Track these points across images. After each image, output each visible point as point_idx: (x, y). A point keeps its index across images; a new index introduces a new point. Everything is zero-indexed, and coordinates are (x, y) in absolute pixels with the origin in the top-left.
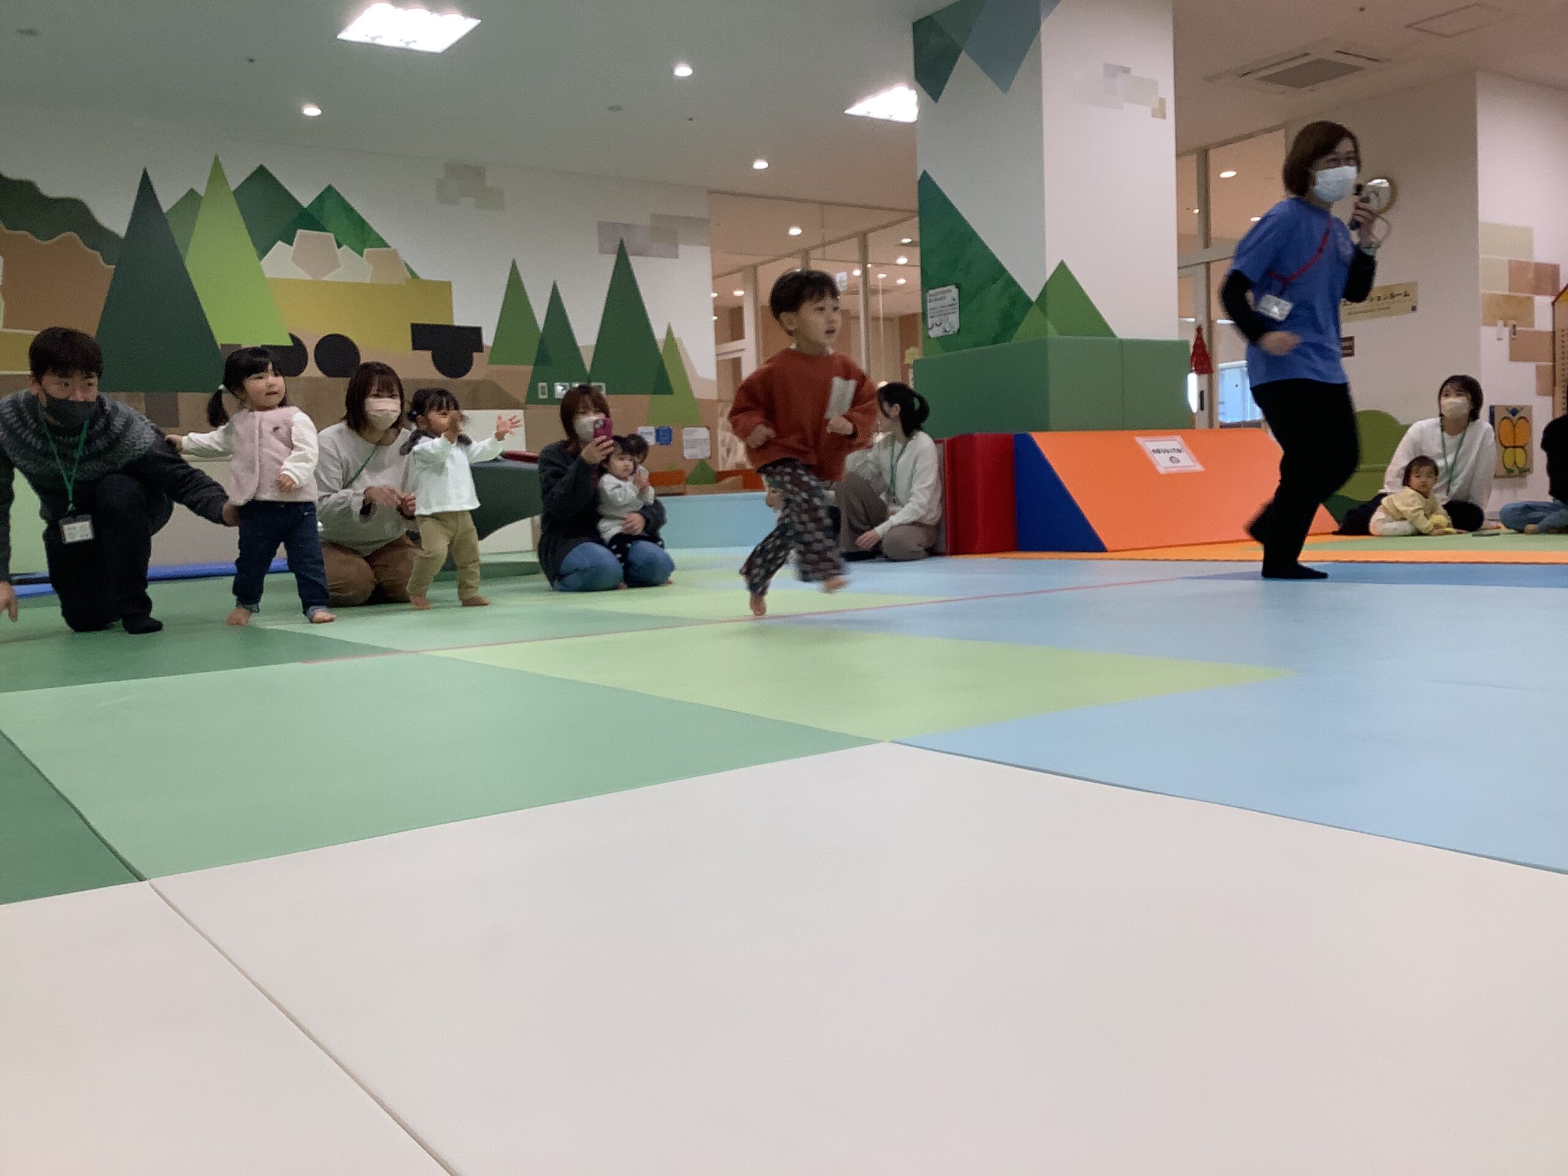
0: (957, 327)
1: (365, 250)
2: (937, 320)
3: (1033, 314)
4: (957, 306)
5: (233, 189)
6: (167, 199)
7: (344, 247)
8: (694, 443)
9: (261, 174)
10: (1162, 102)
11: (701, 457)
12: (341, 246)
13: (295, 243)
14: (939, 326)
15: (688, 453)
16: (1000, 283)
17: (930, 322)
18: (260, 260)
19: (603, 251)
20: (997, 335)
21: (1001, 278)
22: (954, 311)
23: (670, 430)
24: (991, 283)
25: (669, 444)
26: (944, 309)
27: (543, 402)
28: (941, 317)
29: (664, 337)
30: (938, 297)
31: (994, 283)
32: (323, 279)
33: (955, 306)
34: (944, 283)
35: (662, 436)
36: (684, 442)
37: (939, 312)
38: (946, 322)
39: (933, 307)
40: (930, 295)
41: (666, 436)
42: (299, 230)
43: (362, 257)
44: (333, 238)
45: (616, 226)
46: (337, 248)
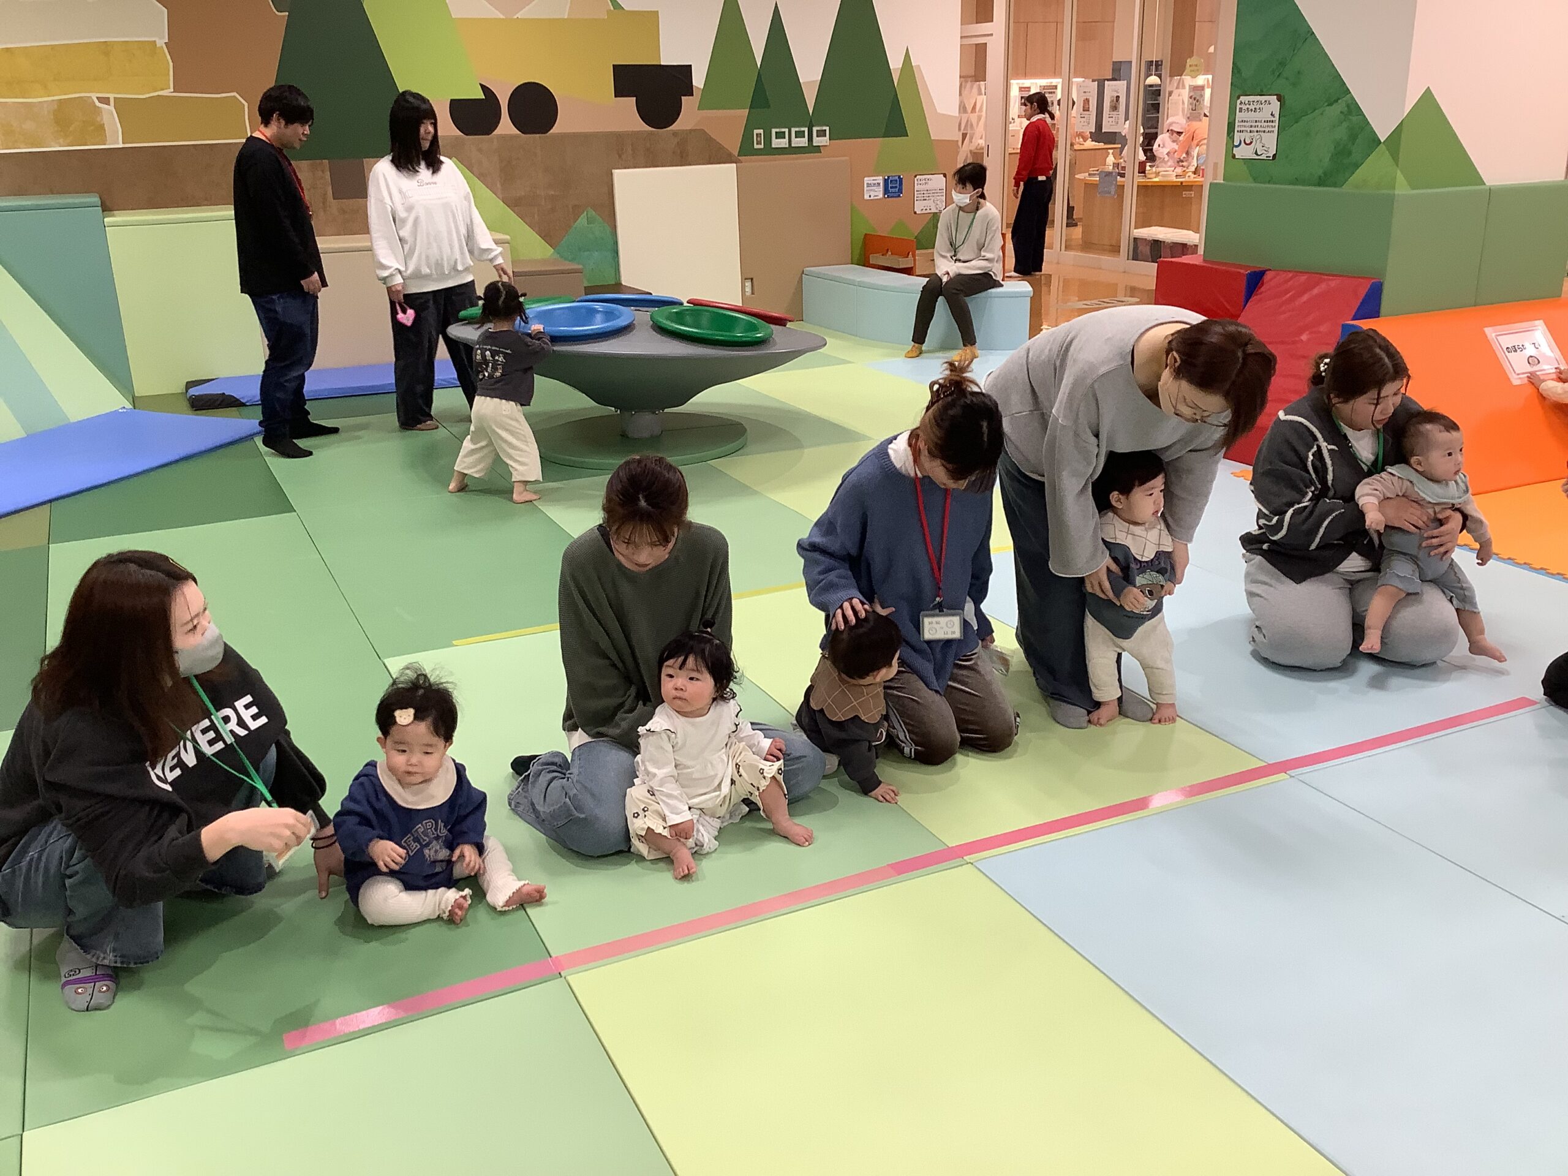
0: (1272, 151)
2: (1247, 136)
3: (1378, 159)
4: (1276, 125)
8: (925, 196)
14: (1249, 145)
15: (919, 207)
16: (1340, 108)
17: (1237, 137)
20: (1325, 174)
21: (1339, 101)
22: (1273, 129)
23: (901, 180)
24: (1326, 104)
25: (899, 196)
26: (1259, 124)
27: (759, 152)
28: (1252, 134)
29: (901, 66)
30: (1252, 107)
31: (1330, 105)
32: (516, 17)
33: (1273, 124)
34: (1262, 91)
35: (891, 188)
36: (916, 193)
37: (1251, 126)
38: (1258, 141)
39: (1244, 119)
40: (1241, 103)
41: (896, 187)
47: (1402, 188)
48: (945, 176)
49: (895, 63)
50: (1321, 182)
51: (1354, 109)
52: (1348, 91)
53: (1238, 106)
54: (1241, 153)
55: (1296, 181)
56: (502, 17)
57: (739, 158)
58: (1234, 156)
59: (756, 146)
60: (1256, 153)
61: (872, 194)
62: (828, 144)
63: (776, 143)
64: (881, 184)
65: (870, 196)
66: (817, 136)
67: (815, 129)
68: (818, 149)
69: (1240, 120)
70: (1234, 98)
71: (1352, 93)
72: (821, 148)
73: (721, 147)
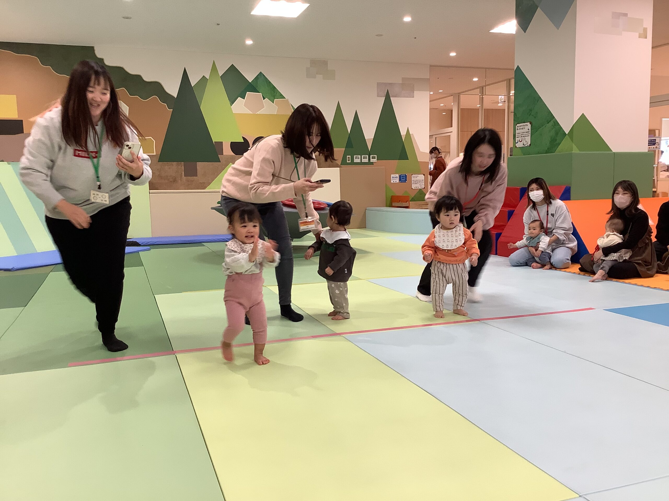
0: (529, 143)
1: (275, 100)
2: (520, 139)
3: (566, 141)
4: (530, 133)
5: (220, 76)
6: (193, 81)
7: (266, 98)
8: (416, 182)
9: (233, 69)
10: (645, 30)
11: (420, 188)
12: (265, 99)
13: (245, 99)
14: (521, 142)
15: (414, 186)
16: (551, 123)
17: (517, 139)
18: (231, 106)
19: (378, 96)
20: (548, 148)
21: (551, 121)
22: (528, 135)
23: (406, 176)
24: (547, 123)
25: (405, 182)
26: (524, 134)
27: (349, 164)
28: (522, 138)
29: (405, 134)
30: (521, 128)
31: (548, 123)
32: (257, 113)
33: (529, 133)
34: (524, 121)
35: (402, 179)
36: (412, 181)
37: (521, 135)
38: (524, 140)
39: (519, 133)
40: (517, 127)
41: (404, 178)
42: (247, 92)
43: (273, 103)
44: (261, 95)
45: (385, 84)
46: (263, 99)
47: (575, 150)
48: (424, 175)
49: (403, 133)
50: (546, 153)
51: (556, 123)
52: (554, 117)
53: (517, 128)
54: (519, 145)
55: (539, 153)
56: (252, 113)
57: (341, 166)
58: (516, 147)
59: (348, 162)
60: (524, 145)
61: (394, 181)
62: (376, 162)
63: (356, 161)
64: (398, 177)
65: (394, 182)
66: (372, 159)
67: (371, 156)
68: (372, 163)
69: (517, 133)
70: (515, 125)
71: (556, 118)
72: (374, 163)
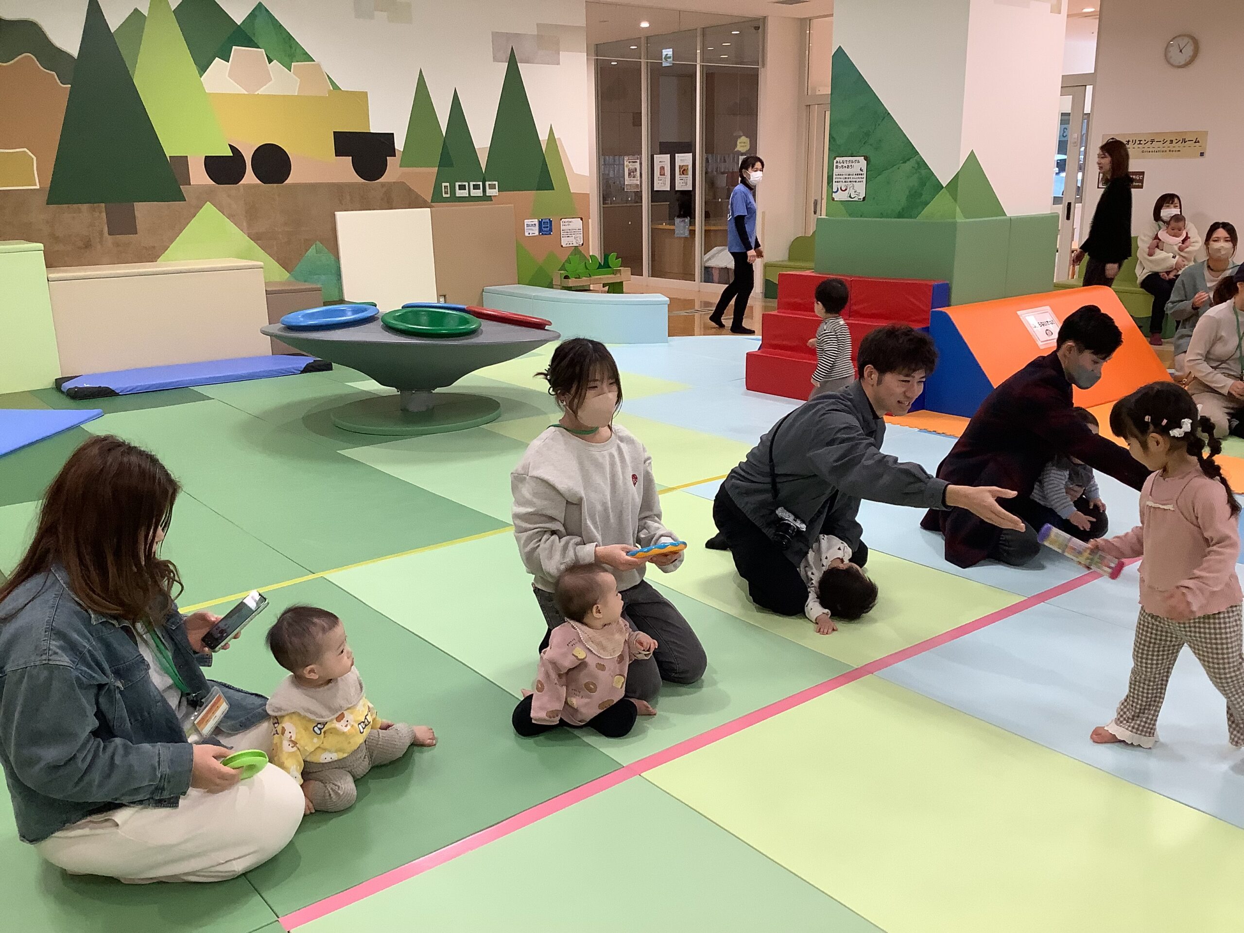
0: (862, 195)
1: (293, 64)
2: (842, 185)
3: (941, 199)
4: (865, 176)
5: (173, 9)
6: (114, 21)
7: (275, 61)
8: (570, 233)
11: (575, 245)
12: (272, 61)
13: (230, 62)
14: (844, 191)
15: (565, 242)
16: (912, 163)
17: (835, 186)
18: (201, 76)
19: (495, 59)
20: (903, 209)
21: (911, 160)
22: (862, 180)
23: (551, 222)
24: (901, 162)
25: (550, 234)
26: (852, 177)
27: (446, 200)
28: (846, 184)
29: (547, 138)
30: (845, 165)
31: (905, 162)
32: (256, 93)
33: (862, 176)
34: (852, 154)
35: (544, 227)
36: (562, 231)
37: (846, 178)
38: (851, 188)
39: (840, 173)
40: (837, 162)
41: (548, 227)
42: (234, 47)
43: (290, 71)
44: (264, 53)
45: (508, 36)
46: (268, 63)
47: (960, 219)
48: (582, 219)
49: (543, 136)
50: (900, 216)
51: (921, 164)
52: (916, 152)
53: (835, 164)
54: (839, 196)
55: (882, 216)
56: (246, 93)
57: (433, 204)
58: (833, 199)
59: (444, 196)
60: (850, 197)
61: (531, 232)
62: (497, 194)
63: (459, 193)
64: (537, 225)
65: (529, 234)
66: (489, 189)
67: (487, 183)
69: (837, 174)
70: (831, 159)
71: (920, 153)
72: (492, 198)
73: (418, 196)
